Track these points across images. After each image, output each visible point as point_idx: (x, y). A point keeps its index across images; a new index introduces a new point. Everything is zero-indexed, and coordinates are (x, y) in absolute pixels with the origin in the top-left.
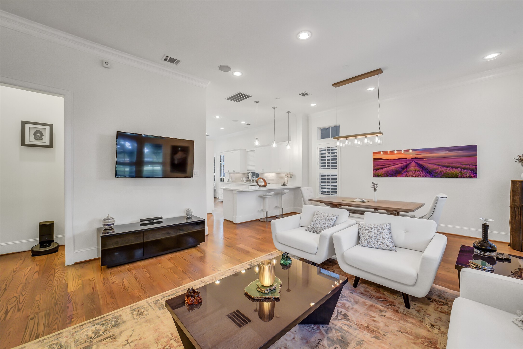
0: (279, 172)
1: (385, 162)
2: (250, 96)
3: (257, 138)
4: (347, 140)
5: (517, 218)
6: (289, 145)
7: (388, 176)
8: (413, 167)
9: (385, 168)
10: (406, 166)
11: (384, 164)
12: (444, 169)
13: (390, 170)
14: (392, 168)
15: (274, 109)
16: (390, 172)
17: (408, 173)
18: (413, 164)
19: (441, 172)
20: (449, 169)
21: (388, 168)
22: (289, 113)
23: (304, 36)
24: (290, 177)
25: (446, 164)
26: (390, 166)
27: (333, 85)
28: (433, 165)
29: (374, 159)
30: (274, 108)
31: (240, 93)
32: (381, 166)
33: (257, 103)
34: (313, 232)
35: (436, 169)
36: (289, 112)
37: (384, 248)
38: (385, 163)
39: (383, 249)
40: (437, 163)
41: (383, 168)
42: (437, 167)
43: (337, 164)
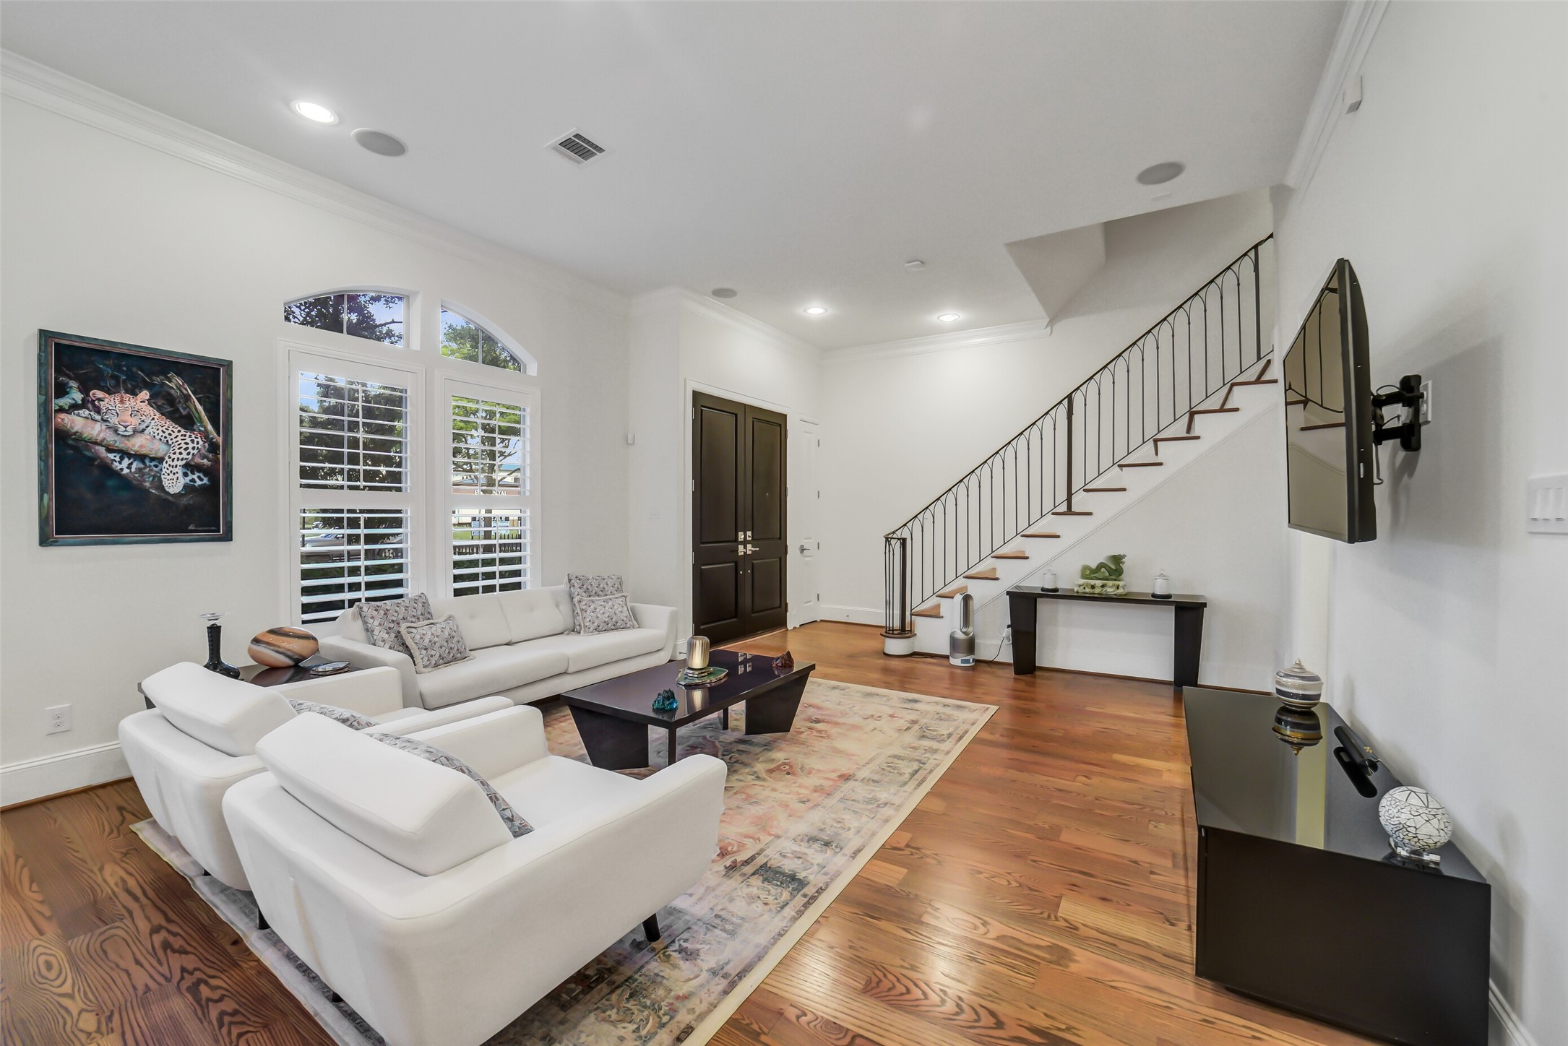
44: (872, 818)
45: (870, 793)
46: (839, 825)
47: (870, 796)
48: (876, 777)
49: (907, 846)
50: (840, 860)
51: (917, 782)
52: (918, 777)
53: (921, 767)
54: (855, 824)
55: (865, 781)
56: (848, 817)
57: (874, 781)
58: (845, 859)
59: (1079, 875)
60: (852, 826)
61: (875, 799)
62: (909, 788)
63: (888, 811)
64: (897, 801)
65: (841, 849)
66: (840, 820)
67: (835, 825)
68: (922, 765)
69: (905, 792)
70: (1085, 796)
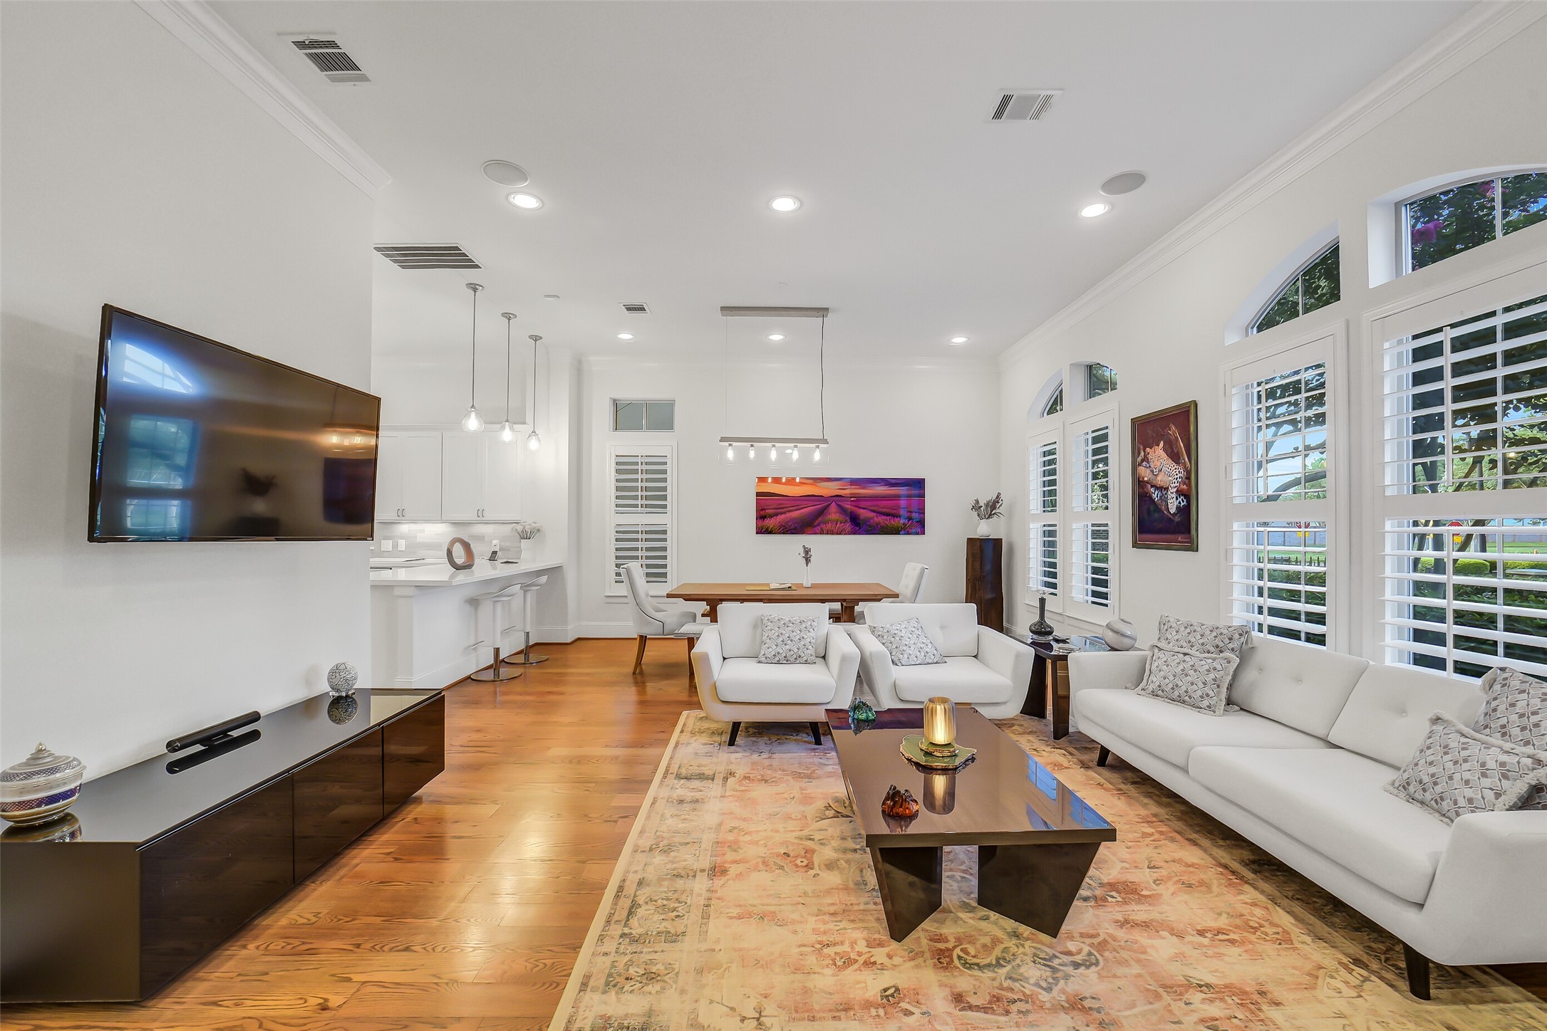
0: (479, 519)
1: (782, 502)
2: (477, 267)
3: (472, 408)
4: (752, 448)
5: (977, 595)
6: (534, 437)
7: (787, 531)
8: (833, 514)
9: (782, 513)
10: (822, 512)
11: (779, 505)
12: (881, 520)
13: (792, 520)
14: (795, 514)
15: (509, 320)
16: (790, 524)
17: (823, 526)
18: (833, 508)
19: (877, 524)
20: (888, 518)
21: (788, 515)
22: (536, 341)
23: (784, 204)
24: (525, 535)
25: (885, 510)
26: (791, 511)
27: (723, 309)
28: (865, 510)
29: (758, 494)
30: (508, 316)
31: (457, 248)
32: (774, 509)
33: (475, 290)
34: (779, 663)
35: (869, 519)
36: (536, 338)
37: (930, 661)
38: (782, 504)
39: (928, 664)
40: (871, 506)
41: (776, 515)
42: (873, 515)
43: (668, 503)
44: (657, 831)
45: (675, 857)
46: (683, 817)
47: (672, 854)
48: (680, 883)
49: (616, 822)
50: (664, 793)
51: (624, 893)
52: (625, 903)
53: (626, 925)
54: (670, 821)
55: (691, 874)
56: (680, 826)
57: (679, 876)
58: (661, 796)
59: (462, 835)
60: (671, 820)
61: (667, 850)
62: (633, 878)
63: (646, 843)
64: (641, 858)
65: (668, 801)
66: (684, 821)
67: (686, 817)
68: (626, 930)
69: (636, 872)
70: (373, 947)
